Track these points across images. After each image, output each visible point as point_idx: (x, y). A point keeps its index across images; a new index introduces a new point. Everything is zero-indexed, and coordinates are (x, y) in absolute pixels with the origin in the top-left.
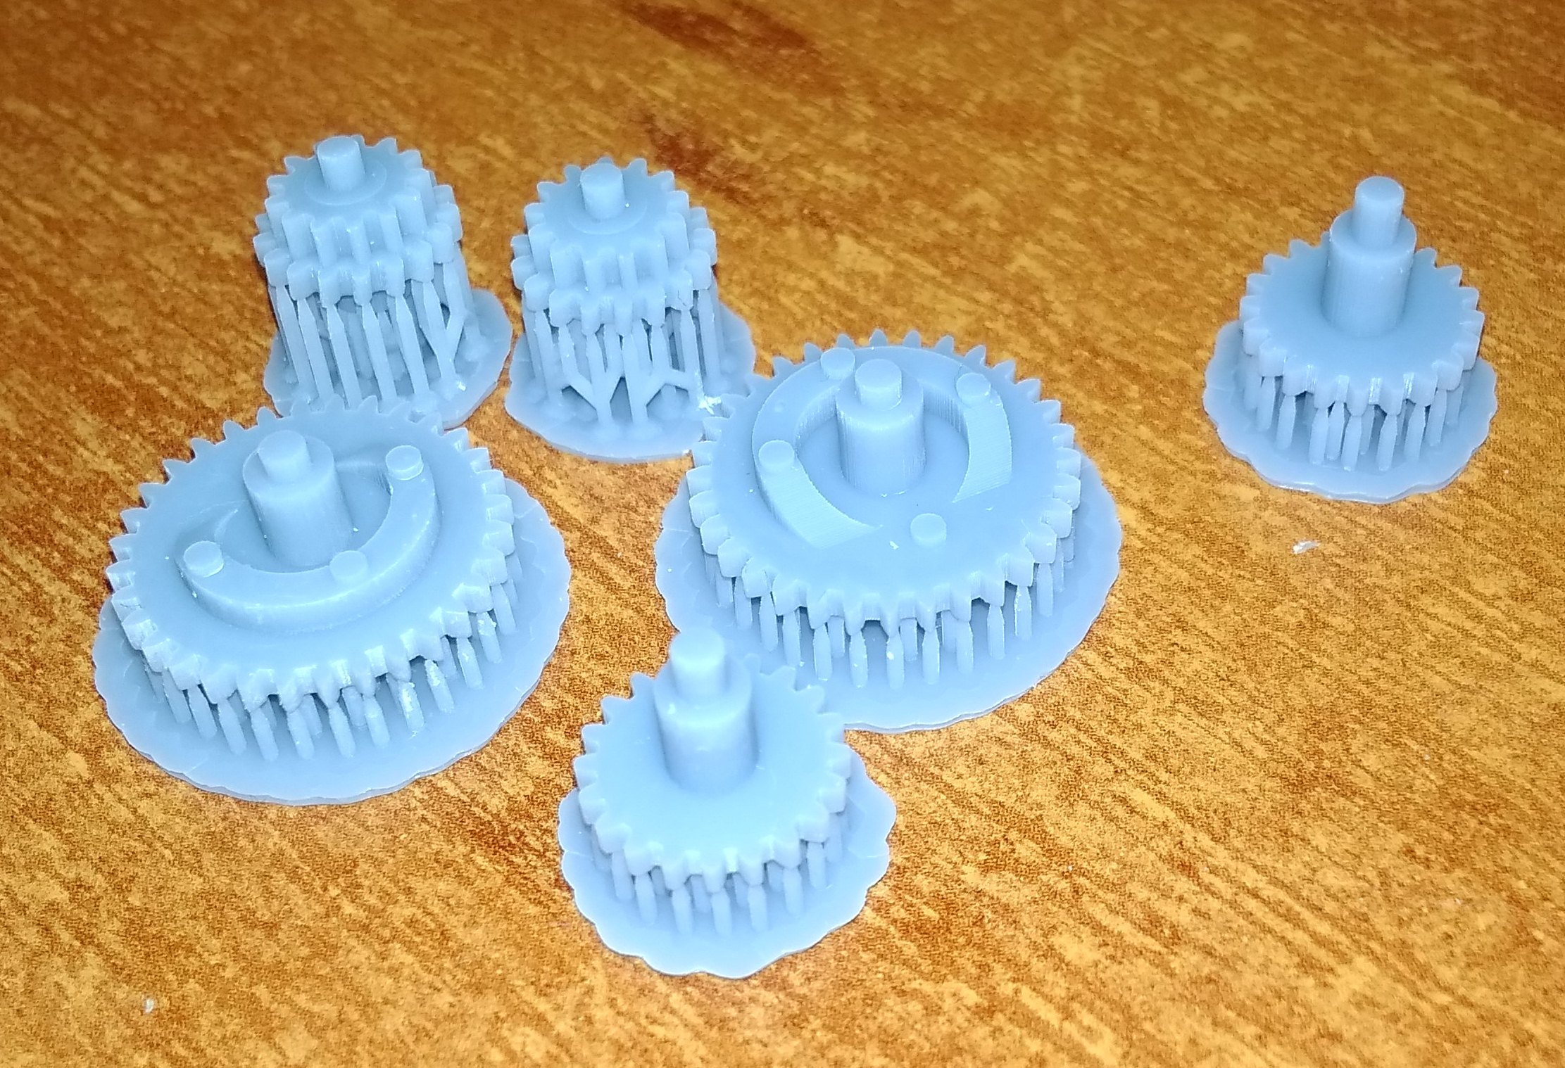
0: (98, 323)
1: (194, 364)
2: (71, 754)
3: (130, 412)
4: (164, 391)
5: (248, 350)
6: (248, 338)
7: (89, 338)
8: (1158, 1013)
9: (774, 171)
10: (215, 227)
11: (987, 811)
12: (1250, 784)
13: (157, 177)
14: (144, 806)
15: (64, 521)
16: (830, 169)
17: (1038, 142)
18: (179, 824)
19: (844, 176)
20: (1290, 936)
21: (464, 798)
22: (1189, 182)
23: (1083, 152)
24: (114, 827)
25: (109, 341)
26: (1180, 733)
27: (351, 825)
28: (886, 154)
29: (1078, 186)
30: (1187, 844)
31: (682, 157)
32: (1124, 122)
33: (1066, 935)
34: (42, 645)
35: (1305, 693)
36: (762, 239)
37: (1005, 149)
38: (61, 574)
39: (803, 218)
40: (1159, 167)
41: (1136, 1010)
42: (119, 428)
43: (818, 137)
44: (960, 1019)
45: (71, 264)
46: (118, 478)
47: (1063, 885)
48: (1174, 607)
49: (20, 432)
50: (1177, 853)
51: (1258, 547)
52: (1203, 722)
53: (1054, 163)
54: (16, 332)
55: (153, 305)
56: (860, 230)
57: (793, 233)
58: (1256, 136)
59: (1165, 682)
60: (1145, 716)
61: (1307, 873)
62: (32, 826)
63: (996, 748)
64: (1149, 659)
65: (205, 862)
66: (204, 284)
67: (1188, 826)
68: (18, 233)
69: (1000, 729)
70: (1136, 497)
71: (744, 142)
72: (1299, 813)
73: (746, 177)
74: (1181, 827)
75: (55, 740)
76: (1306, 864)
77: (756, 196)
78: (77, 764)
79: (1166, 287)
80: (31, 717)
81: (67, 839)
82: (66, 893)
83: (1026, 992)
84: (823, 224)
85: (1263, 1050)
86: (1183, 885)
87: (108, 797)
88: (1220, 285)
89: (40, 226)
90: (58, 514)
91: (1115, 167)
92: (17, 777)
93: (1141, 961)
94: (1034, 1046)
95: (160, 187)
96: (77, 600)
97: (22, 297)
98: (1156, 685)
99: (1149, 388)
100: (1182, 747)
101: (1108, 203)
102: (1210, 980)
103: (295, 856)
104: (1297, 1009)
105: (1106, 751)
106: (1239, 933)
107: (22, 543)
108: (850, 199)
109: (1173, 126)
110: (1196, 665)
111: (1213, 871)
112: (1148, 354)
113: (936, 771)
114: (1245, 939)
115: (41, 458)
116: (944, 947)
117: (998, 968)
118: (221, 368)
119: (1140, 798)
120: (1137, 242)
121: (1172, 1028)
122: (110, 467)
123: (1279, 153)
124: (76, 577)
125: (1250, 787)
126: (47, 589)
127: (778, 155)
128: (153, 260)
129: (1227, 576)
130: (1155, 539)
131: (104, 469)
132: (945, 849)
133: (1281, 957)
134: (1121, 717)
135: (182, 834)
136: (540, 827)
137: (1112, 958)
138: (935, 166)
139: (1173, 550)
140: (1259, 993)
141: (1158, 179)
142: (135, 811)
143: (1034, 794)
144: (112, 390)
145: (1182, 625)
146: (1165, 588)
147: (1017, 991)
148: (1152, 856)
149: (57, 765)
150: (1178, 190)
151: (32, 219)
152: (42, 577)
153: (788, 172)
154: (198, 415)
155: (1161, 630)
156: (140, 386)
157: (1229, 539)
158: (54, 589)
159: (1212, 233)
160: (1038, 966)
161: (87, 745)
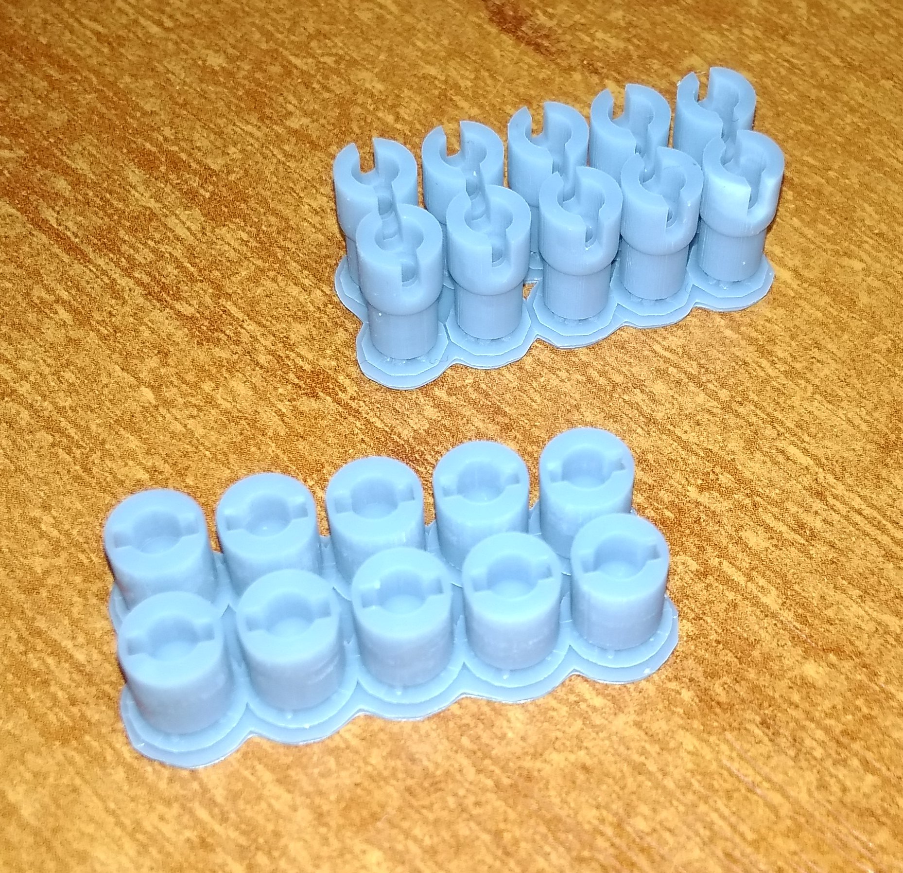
0: (137, 107)
1: (202, 139)
2: (143, 388)
3: (163, 169)
4: (183, 156)
5: (235, 133)
6: (234, 125)
7: (132, 117)
8: (803, 579)
9: (564, 33)
10: (208, 47)
11: (702, 454)
12: (857, 446)
13: (168, 9)
14: (191, 423)
15: (126, 238)
16: (600, 35)
17: (730, 25)
18: (214, 436)
19: (610, 40)
20: (879, 538)
21: (387, 429)
22: (825, 59)
23: (759, 34)
24: (173, 435)
25: (146, 120)
26: (816, 413)
27: (319, 442)
28: (636, 27)
29: (756, 57)
30: (820, 480)
31: (505, 20)
32: (785, 16)
33: (749, 531)
34: (119, 318)
35: (891, 392)
36: (558, 80)
37: (710, 29)
38: (127, 273)
39: (583, 66)
40: (806, 48)
41: (790, 577)
42: (156, 179)
43: (592, 12)
44: (687, 578)
45: (117, 66)
46: (157, 211)
47: (747, 501)
48: (813, 334)
49: (93, 177)
50: (814, 485)
51: (864, 299)
52: (830, 406)
53: (740, 40)
54: (85, 110)
55: (172, 97)
56: (620, 78)
57: (577, 76)
58: (868, 31)
59: (808, 381)
60: (796, 401)
61: (890, 501)
62: (122, 432)
63: (707, 416)
64: (798, 366)
65: (231, 460)
66: (204, 86)
67: (821, 470)
68: (81, 43)
69: (709, 404)
70: (790, 264)
71: (545, 13)
72: (886, 465)
73: (547, 37)
74: (817, 470)
75: (132, 379)
76: (890, 496)
77: (553, 50)
78: (148, 395)
79: (810, 128)
80: (116, 363)
81: (145, 441)
82: (147, 475)
83: (725, 563)
84: (596, 72)
85: (862, 605)
86: (817, 505)
87: (168, 416)
88: (843, 129)
89: (95, 39)
90: (122, 233)
91: (779, 46)
92: (110, 400)
93: (793, 549)
94: (731, 596)
95: (171, 17)
96: (138, 290)
97: (86, 86)
98: (802, 382)
99: (799, 194)
100: (818, 421)
101: (774, 70)
102: (833, 562)
103: (286, 459)
104: (883, 581)
105: (773, 421)
106: (850, 535)
107: (100, 250)
108: (613, 56)
109: (816, 20)
110: (826, 371)
111: (835, 497)
112: (798, 172)
113: (672, 428)
114: (854, 539)
115: (108, 196)
116: (677, 535)
117: (709, 549)
118: (219, 143)
119: (792, 450)
120: (792, 97)
121: (811, 589)
122: (152, 204)
123: (880, 43)
124: (137, 275)
125: (857, 448)
126: (119, 282)
127: (568, 22)
128: (170, 67)
129: (845, 317)
130: (802, 291)
131: (148, 205)
132: (677, 476)
133: (875, 550)
134: (781, 401)
135: (216, 442)
136: (434, 450)
137: (776, 546)
138: (667, 38)
139: (812, 299)
140: (861, 571)
141: (805, 55)
142: (185, 426)
143: (729, 445)
144: (150, 153)
145: (818, 346)
146: (808, 322)
147: (720, 563)
148: (799, 486)
149: (135, 394)
150: (818, 64)
151: (88, 33)
152: (116, 274)
153: (572, 35)
154: (206, 174)
155: (805, 349)
156: (167, 152)
157: (847, 293)
158: (124, 282)
159: (839, 95)
160: (732, 548)
161: (153, 383)
